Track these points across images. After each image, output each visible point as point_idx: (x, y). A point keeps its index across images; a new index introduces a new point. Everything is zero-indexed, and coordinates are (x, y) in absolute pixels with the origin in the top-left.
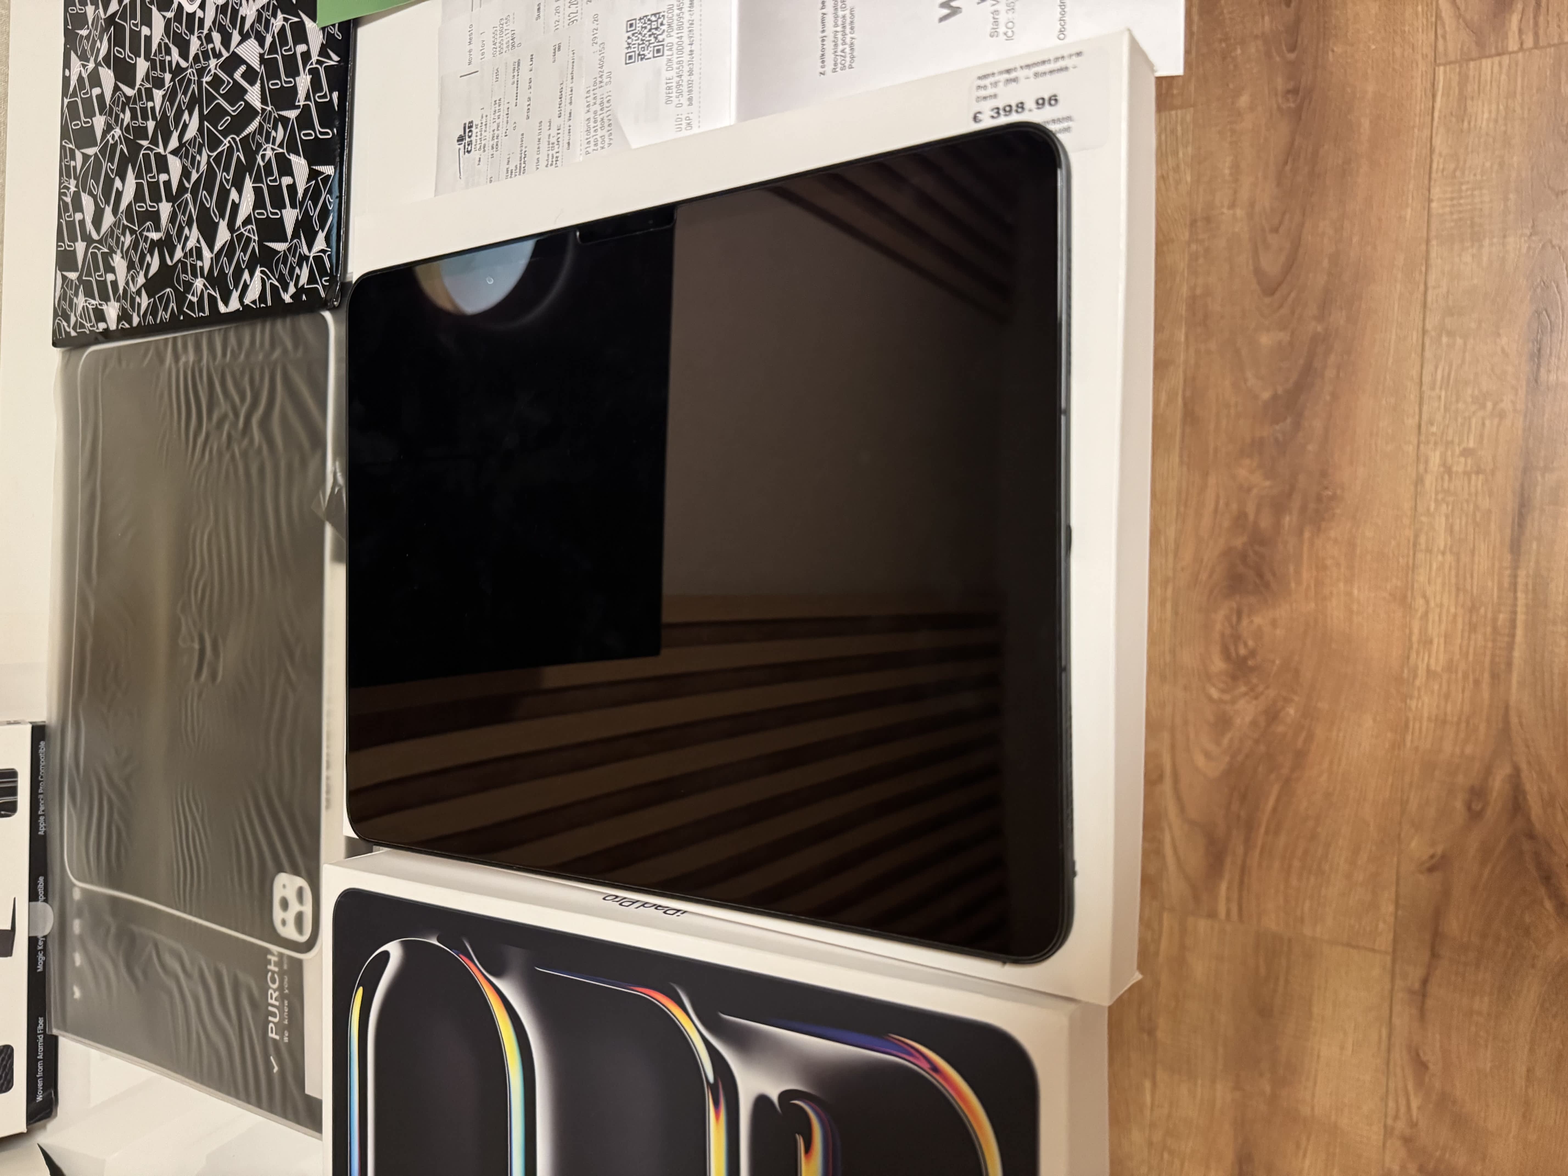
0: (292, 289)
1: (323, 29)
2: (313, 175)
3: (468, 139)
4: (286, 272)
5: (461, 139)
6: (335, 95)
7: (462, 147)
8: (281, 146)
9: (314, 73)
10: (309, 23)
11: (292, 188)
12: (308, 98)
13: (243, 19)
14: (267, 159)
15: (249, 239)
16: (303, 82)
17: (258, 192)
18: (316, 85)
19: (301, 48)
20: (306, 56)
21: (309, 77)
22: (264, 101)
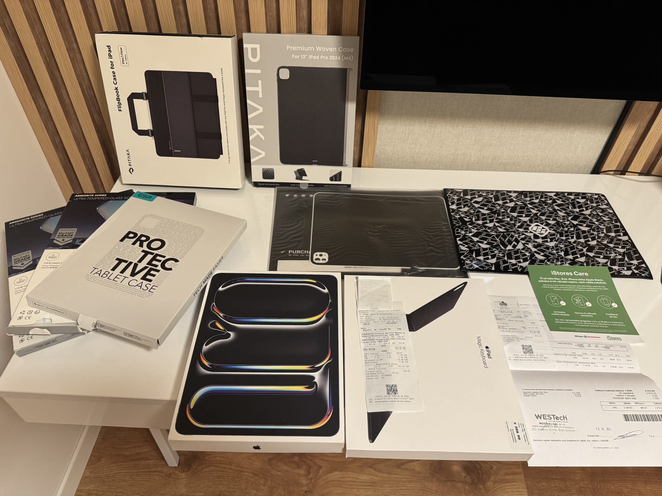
0: (464, 258)
1: (526, 267)
2: (492, 264)
3: (503, 304)
4: (468, 257)
5: (503, 302)
6: (511, 270)
7: (501, 303)
8: (498, 255)
9: (516, 264)
10: (528, 263)
11: (488, 259)
12: (510, 263)
13: (528, 244)
14: (495, 251)
15: (475, 246)
16: (514, 261)
17: (486, 249)
18: (513, 265)
19: (522, 260)
20: (520, 262)
21: (515, 263)
22: (509, 250)
